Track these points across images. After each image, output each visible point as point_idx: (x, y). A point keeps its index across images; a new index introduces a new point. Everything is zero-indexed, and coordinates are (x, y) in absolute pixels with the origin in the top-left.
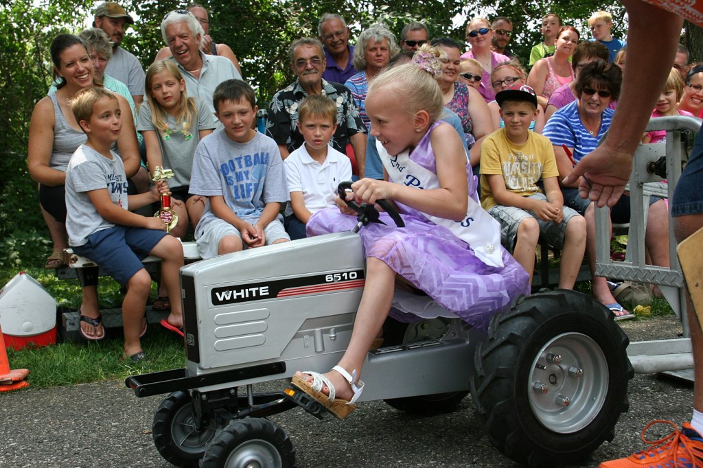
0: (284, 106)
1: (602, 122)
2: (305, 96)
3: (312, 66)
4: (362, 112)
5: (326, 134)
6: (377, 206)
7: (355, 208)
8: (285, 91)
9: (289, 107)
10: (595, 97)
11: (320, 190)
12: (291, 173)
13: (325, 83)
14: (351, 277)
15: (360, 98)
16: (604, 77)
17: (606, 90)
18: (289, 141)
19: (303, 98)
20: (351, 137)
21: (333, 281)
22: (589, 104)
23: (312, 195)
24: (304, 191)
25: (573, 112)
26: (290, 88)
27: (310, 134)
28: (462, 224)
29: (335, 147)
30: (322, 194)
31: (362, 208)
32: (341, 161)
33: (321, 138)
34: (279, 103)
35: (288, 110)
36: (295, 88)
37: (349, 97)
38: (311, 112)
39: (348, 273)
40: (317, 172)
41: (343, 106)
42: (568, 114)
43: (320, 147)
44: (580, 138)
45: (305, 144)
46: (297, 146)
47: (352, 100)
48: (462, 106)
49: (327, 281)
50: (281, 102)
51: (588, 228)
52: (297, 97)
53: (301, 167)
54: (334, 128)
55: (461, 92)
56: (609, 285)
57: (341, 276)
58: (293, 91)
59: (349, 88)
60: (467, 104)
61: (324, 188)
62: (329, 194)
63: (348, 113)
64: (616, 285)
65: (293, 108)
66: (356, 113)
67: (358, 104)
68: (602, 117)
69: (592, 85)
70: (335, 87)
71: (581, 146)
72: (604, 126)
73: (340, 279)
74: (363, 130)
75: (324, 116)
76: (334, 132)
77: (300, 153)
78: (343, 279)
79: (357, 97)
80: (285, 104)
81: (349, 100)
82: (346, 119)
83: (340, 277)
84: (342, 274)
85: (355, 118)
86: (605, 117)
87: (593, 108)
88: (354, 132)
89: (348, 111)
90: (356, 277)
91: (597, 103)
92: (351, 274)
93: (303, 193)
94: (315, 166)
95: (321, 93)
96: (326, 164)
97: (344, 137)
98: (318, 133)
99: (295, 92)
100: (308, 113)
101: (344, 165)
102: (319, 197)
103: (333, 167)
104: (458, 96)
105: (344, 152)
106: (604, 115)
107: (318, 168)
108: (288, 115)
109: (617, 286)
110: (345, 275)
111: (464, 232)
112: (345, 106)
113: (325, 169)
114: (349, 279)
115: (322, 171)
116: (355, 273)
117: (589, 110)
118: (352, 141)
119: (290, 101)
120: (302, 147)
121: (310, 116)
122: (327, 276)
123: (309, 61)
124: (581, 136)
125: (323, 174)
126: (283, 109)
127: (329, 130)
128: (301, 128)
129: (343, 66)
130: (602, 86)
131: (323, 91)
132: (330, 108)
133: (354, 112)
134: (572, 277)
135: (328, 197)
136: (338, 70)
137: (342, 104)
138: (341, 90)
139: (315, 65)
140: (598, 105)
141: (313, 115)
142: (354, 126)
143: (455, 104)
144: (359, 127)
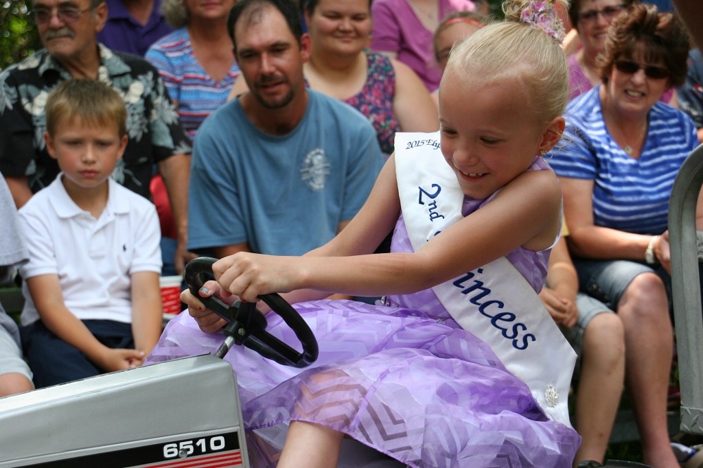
0: (19, 98)
1: (649, 128)
2: (63, 79)
3: (63, 21)
4: (183, 111)
5: (106, 158)
6: (263, 307)
7: (220, 310)
8: (22, 67)
9: (31, 99)
10: (639, 77)
11: (95, 271)
12: (33, 237)
13: (107, 53)
14: (213, 447)
15: (179, 83)
16: (658, 40)
17: (659, 65)
18: (31, 169)
19: (60, 82)
20: (162, 164)
21: (177, 457)
22: (626, 91)
23: (79, 281)
24: (61, 273)
25: (590, 110)
26: (32, 62)
27: (73, 158)
28: (515, 344)
29: (128, 184)
30: (99, 278)
31: (233, 309)
32: (136, 212)
33: (97, 167)
34: (7, 92)
35: (28, 107)
36: (42, 62)
37: (156, 83)
38: (74, 113)
39: (208, 439)
40: (89, 233)
41: (142, 102)
42: (582, 113)
43: (93, 183)
44: (605, 161)
45: (63, 179)
46: (47, 181)
47: (161, 90)
48: (383, 102)
49: (166, 455)
50: (12, 90)
51: (628, 339)
52: (46, 80)
53: (56, 226)
54: (121, 146)
55: (381, 73)
56: (677, 451)
57: (194, 444)
58: (37, 69)
59: (155, 64)
60: (392, 97)
61: (104, 266)
62: (113, 280)
63: (155, 115)
64: (689, 450)
65: (39, 104)
66: (171, 115)
67: (173, 94)
68: (649, 118)
69: (635, 55)
70: (128, 63)
71: (609, 176)
72: (654, 137)
73: (191, 452)
74: (184, 149)
75: (102, 122)
76: (120, 154)
77: (52, 199)
78: (197, 450)
79: (172, 80)
80: (23, 94)
81: (155, 88)
82: (149, 126)
83: (192, 448)
84: (195, 440)
85: (168, 125)
86: (655, 119)
87: (633, 100)
88: (166, 153)
89: (154, 112)
90: (222, 446)
91: (643, 89)
92: (212, 440)
93: (60, 277)
94: (84, 222)
95: (98, 75)
96: (107, 216)
97: (145, 164)
98: (90, 155)
99: (42, 70)
100: (69, 114)
101: (144, 220)
102: (93, 285)
103: (122, 223)
104: (375, 81)
105: (145, 192)
106: (653, 114)
107: (91, 225)
108: (28, 117)
109: (692, 454)
110: (202, 442)
111: (514, 359)
112: (147, 102)
113: (104, 228)
114: (209, 450)
115: (97, 232)
116: (222, 439)
117: (626, 104)
118: (163, 170)
119: (32, 89)
120: (56, 184)
121: (71, 122)
122: (165, 447)
123: (55, 11)
124: (607, 156)
125: (101, 238)
126: (18, 105)
127: (111, 150)
128: (52, 144)
129: (143, 17)
130: (652, 57)
131: (102, 69)
132: (113, 106)
133: (166, 114)
134: (601, 435)
135: (112, 285)
136: (132, 25)
137: (142, 96)
138: (139, 69)
139: (68, 19)
140: (643, 95)
141: (78, 119)
142: (167, 141)
143: (368, 97)
144: (176, 143)
